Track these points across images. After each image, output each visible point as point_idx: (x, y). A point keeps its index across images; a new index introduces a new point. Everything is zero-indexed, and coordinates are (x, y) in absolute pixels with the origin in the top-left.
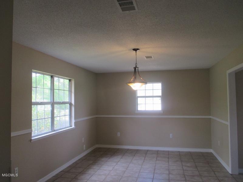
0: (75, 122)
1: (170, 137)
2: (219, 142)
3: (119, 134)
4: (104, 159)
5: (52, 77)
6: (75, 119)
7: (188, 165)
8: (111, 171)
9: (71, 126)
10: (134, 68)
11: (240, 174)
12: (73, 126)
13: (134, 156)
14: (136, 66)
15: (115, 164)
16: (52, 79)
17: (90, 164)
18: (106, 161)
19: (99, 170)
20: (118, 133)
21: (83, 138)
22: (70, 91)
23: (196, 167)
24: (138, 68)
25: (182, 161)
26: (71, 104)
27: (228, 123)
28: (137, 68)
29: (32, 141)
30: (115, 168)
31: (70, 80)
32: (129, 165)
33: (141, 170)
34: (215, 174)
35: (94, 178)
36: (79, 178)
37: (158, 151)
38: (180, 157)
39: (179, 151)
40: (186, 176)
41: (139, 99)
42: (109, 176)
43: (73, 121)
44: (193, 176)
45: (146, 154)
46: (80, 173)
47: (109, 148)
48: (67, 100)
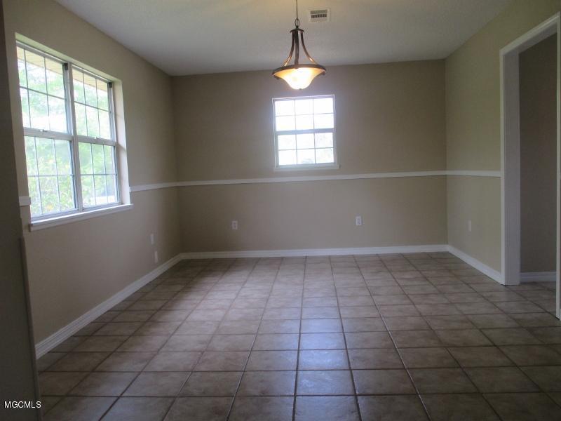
0: (131, 193)
1: (357, 224)
2: (470, 223)
3: (235, 225)
4: (208, 280)
5: (66, 66)
6: (131, 184)
7: (407, 276)
8: (234, 300)
9: (122, 204)
10: (292, 31)
11: (523, 283)
12: (128, 202)
13: (279, 269)
14: (297, 27)
15: (239, 287)
16: (68, 71)
17: (178, 292)
18: (216, 283)
19: (203, 301)
20: (233, 222)
21: (152, 235)
22: (113, 113)
23: (426, 279)
24: (302, 31)
25: (390, 271)
26: (117, 147)
27: (501, 174)
28: (299, 33)
29: (32, 229)
30: (244, 294)
31: (110, 84)
32: (272, 287)
33: (305, 294)
34: (471, 288)
35: (196, 316)
36: (160, 320)
37: (330, 257)
38: (383, 264)
39: (377, 255)
40: (411, 297)
41: (280, 138)
42: (233, 310)
43: (127, 190)
44: (426, 295)
45: (305, 264)
46: (160, 309)
47: (214, 260)
48: (106, 134)
